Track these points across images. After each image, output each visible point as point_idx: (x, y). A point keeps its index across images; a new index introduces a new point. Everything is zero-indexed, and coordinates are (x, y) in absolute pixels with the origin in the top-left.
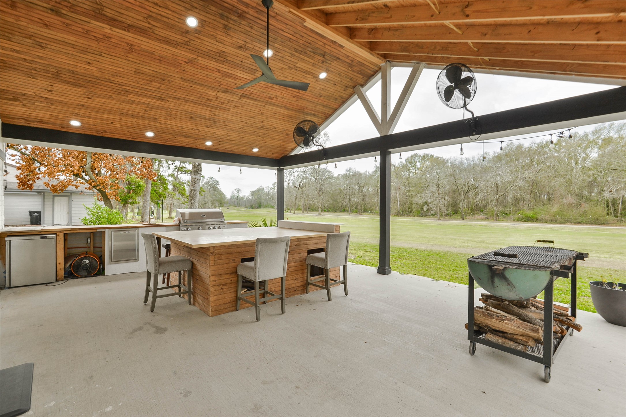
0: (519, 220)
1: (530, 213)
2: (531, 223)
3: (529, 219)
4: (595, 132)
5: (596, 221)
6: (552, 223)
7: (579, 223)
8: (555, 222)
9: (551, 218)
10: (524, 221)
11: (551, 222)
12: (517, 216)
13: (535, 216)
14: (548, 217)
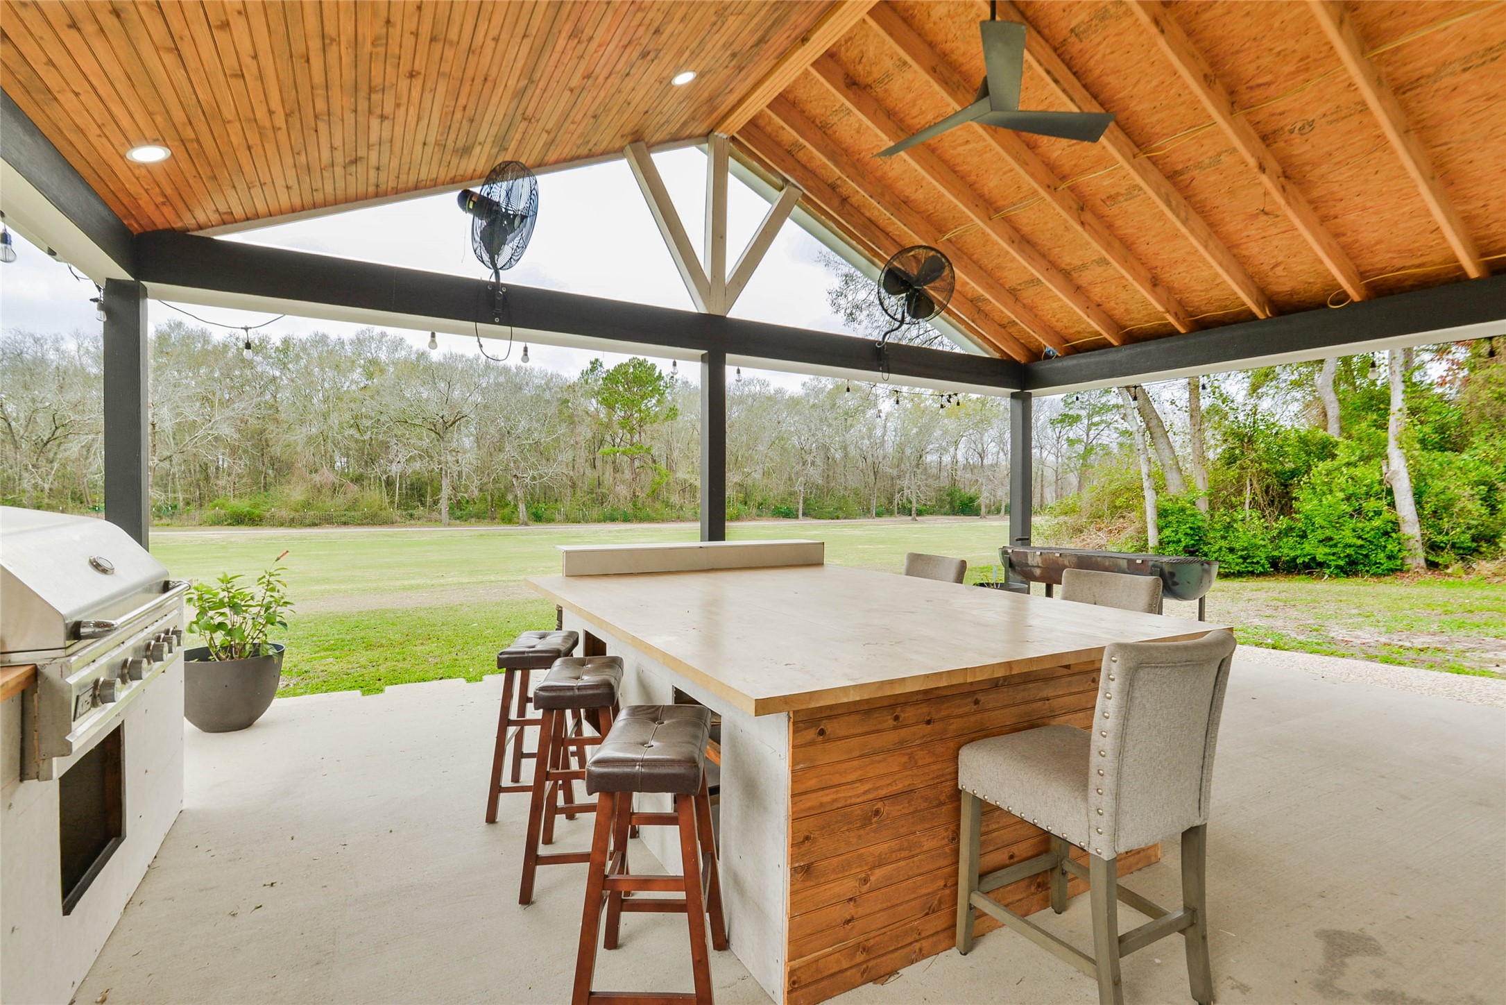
0: (217, 522)
1: (243, 505)
2: (247, 528)
3: (239, 520)
4: (359, 342)
5: (373, 519)
6: (295, 527)
7: (345, 524)
8: (302, 523)
9: (293, 514)
10: (229, 524)
11: (292, 523)
12: (209, 513)
13: (257, 512)
14: (285, 513)
